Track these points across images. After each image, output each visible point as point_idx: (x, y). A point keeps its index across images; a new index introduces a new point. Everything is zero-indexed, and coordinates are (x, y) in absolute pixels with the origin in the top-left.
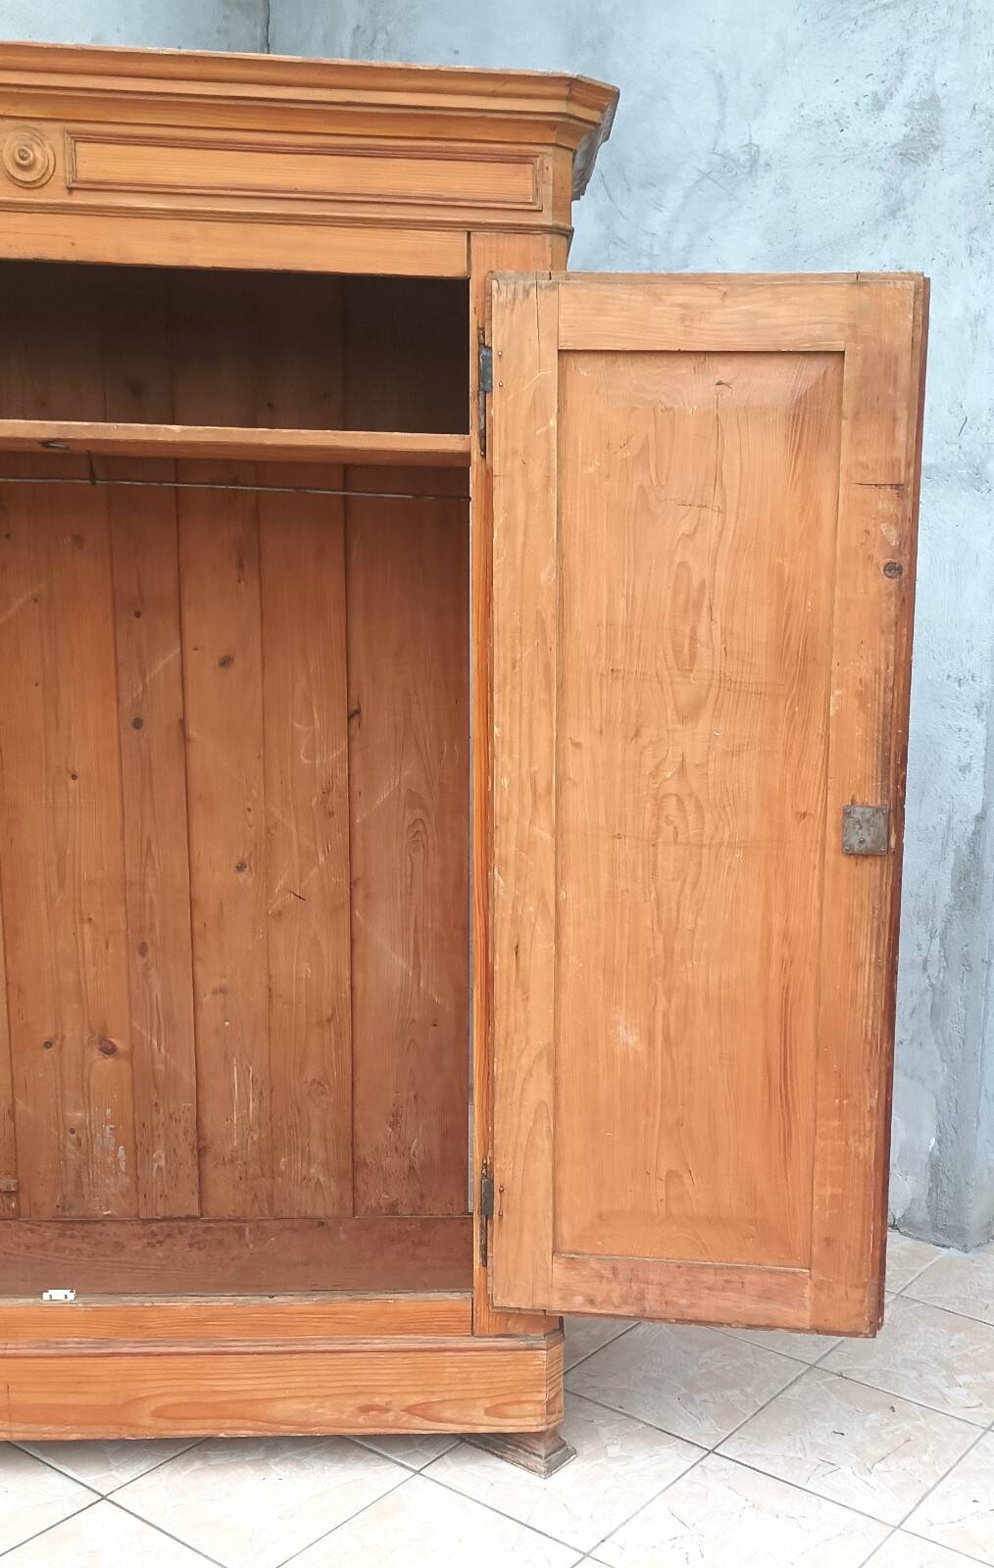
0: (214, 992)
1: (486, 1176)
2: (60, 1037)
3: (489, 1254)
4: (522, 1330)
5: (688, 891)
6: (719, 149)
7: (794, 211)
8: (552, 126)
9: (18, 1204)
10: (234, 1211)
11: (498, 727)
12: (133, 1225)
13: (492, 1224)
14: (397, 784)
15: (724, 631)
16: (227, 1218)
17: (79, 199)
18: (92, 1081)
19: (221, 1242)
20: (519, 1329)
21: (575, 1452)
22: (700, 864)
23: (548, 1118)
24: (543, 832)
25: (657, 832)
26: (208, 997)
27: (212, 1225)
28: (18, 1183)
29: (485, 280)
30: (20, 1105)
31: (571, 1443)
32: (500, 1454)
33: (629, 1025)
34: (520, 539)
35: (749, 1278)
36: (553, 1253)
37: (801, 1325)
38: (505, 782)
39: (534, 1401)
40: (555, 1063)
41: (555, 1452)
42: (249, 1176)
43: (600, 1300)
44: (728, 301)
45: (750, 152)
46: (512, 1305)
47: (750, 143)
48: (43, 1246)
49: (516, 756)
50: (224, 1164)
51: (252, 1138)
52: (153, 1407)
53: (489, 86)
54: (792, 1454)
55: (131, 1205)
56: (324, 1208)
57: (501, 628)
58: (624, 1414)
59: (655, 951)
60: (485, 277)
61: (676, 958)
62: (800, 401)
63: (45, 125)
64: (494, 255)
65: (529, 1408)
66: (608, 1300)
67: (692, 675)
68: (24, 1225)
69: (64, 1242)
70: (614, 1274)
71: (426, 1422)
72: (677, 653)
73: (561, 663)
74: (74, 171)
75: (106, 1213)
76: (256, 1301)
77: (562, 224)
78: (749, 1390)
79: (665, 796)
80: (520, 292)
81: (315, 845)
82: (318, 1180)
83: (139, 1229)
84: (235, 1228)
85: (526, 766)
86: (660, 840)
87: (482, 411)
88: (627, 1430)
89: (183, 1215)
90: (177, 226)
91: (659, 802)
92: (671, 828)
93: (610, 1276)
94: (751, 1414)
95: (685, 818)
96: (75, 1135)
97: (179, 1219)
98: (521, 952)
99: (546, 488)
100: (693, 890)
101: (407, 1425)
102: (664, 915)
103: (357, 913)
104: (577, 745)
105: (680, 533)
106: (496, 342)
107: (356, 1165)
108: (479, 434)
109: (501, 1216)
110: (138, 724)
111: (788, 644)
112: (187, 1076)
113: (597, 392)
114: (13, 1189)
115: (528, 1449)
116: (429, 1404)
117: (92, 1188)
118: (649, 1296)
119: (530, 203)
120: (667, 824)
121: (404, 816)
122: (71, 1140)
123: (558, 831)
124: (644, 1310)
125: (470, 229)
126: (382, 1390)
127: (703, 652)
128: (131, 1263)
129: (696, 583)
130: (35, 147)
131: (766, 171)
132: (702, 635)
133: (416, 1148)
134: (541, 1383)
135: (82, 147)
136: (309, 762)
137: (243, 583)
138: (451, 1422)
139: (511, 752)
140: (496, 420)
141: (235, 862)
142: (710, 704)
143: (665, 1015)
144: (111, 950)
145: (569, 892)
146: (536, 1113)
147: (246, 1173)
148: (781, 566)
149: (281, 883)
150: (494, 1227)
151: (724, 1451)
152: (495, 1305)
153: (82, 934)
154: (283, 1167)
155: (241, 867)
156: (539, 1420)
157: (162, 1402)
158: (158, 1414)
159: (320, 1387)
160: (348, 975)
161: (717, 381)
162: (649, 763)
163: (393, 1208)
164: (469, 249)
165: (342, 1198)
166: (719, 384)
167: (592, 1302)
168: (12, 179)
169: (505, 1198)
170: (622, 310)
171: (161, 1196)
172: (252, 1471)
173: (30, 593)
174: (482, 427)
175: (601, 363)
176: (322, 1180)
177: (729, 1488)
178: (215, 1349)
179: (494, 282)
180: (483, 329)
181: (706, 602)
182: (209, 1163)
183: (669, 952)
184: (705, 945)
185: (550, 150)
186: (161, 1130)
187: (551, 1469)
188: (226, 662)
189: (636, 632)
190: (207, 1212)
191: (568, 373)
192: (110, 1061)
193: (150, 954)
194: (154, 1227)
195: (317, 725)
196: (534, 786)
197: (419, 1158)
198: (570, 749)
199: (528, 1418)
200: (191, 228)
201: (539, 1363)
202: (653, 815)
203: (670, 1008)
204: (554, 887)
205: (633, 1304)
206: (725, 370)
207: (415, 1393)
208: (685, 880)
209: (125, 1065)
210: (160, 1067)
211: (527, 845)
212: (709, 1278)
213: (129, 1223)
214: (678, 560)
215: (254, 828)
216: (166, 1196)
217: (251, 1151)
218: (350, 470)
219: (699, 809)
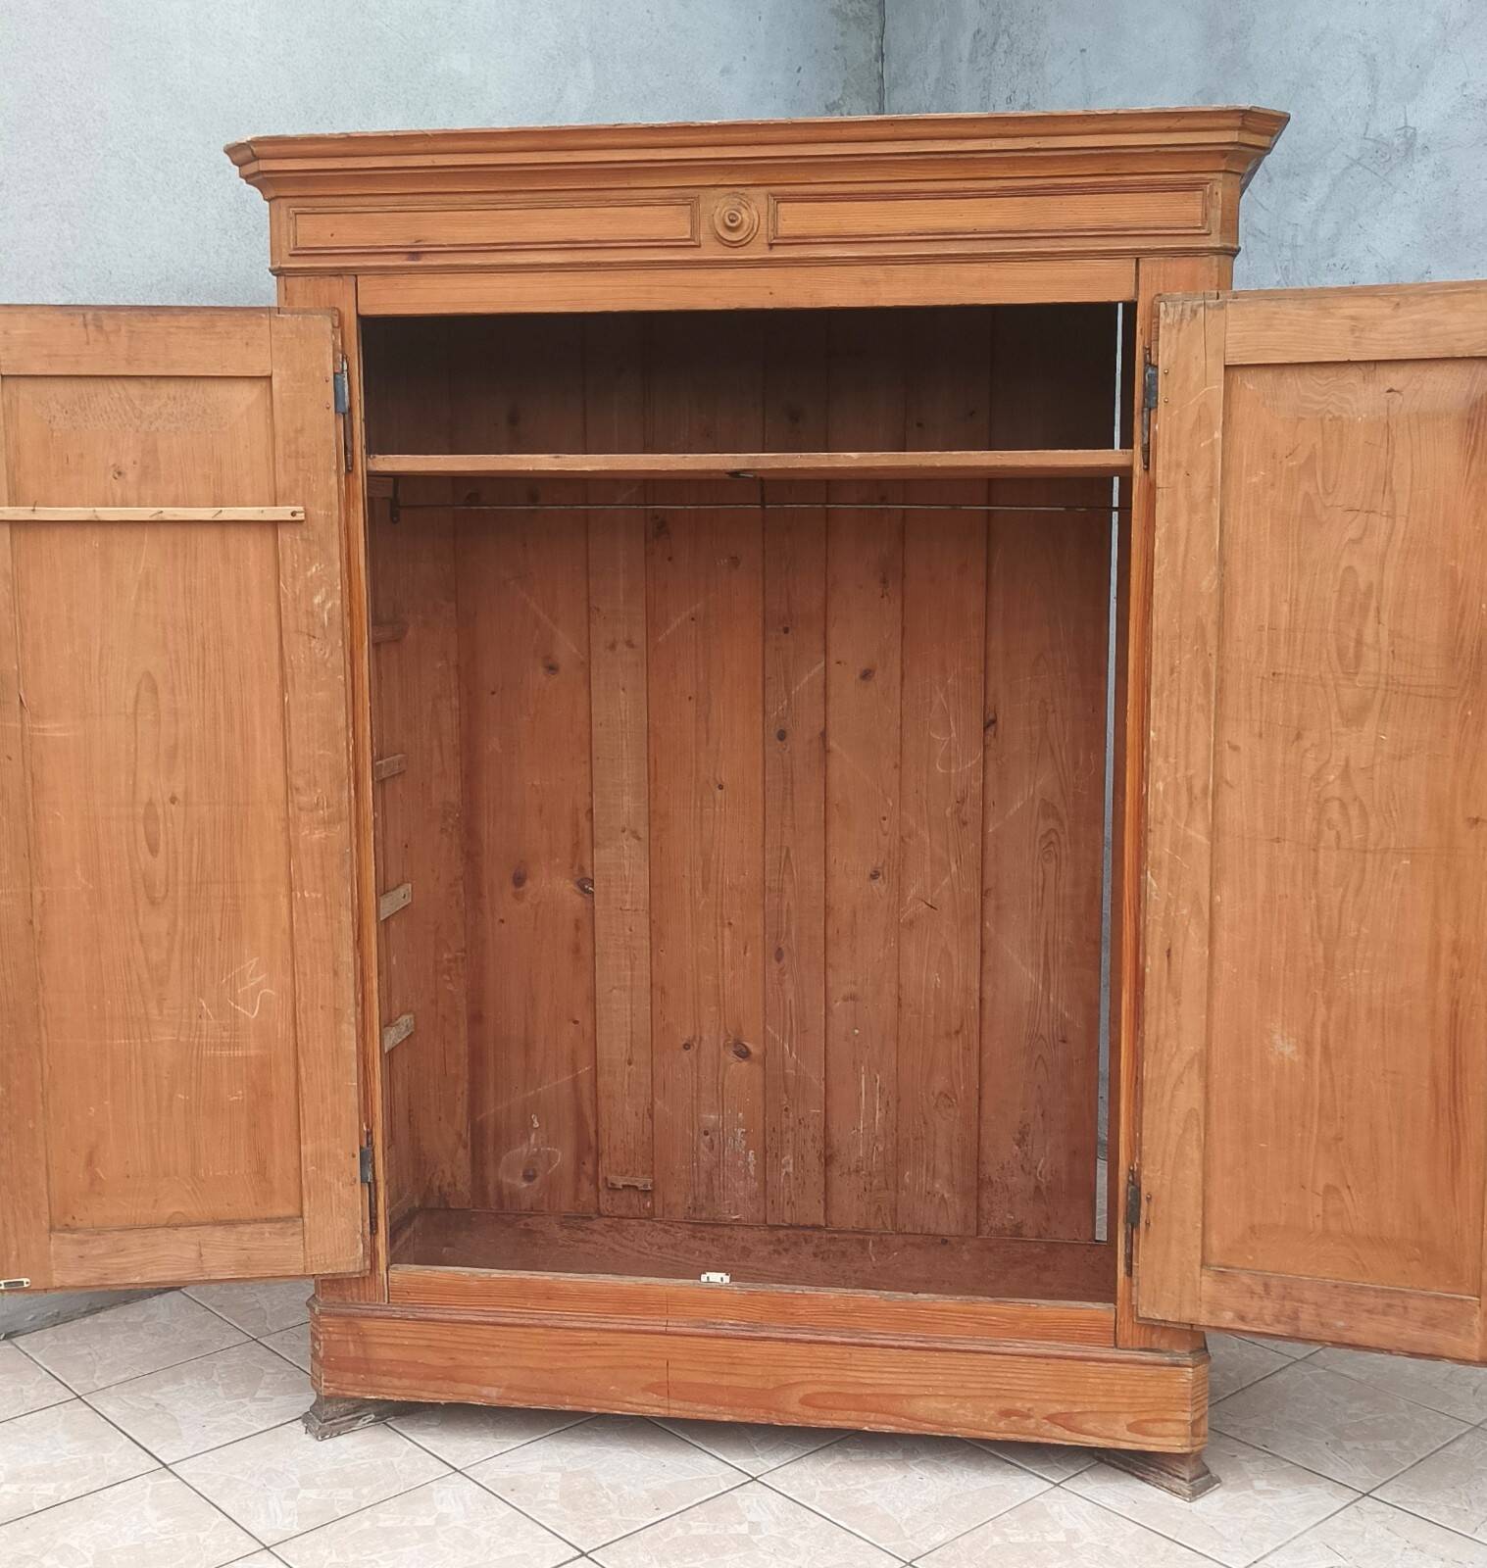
0: (845, 999)
1: (1133, 1184)
2: (698, 1039)
3: (1135, 1264)
4: (1167, 1345)
5: (1350, 897)
6: (1371, 135)
7: (1456, 193)
8: (1223, 154)
9: (653, 1202)
10: (857, 1222)
11: (1154, 731)
12: (760, 1230)
13: (1138, 1233)
14: (1031, 793)
15: (1391, 633)
16: (850, 1229)
17: (779, 253)
18: (726, 1083)
19: (844, 1253)
20: (1164, 1344)
21: (1219, 1481)
22: (1363, 870)
23: (1199, 1125)
24: (1199, 835)
25: (1318, 836)
26: (838, 1004)
27: (836, 1236)
28: (653, 1182)
29: (1152, 302)
30: (659, 1103)
31: (1214, 1473)
32: (1141, 1475)
33: (1285, 1034)
34: (1182, 548)
35: (1412, 1303)
36: (1202, 1266)
37: (1470, 1357)
38: (1160, 786)
39: (1180, 1421)
40: (1206, 1069)
41: (1198, 1477)
42: (873, 1188)
43: (1251, 1316)
44: (1401, 311)
45: (1405, 136)
46: (1158, 1317)
47: (1406, 127)
48: (673, 1247)
49: (1172, 760)
50: (849, 1173)
51: (877, 1148)
52: (801, 1394)
53: (1164, 124)
54: (1456, 1506)
55: (758, 1211)
56: (948, 1223)
57: (1160, 634)
58: (1268, 1452)
59: (1314, 959)
60: (1154, 299)
61: (1337, 966)
62: (1475, 406)
63: (753, 191)
64: (1162, 278)
65: (1172, 1427)
66: (1259, 1318)
67: (1358, 678)
68: (658, 1225)
69: (694, 1244)
70: (1265, 1290)
71: (1068, 1432)
72: (1341, 654)
73: (1220, 668)
74: (775, 228)
75: (734, 1217)
76: (900, 1296)
77: (1229, 245)
78: (1406, 1443)
79: (1327, 800)
80: (1188, 312)
81: (948, 855)
82: (943, 1196)
83: (765, 1235)
84: (859, 1240)
85: (1182, 769)
86: (1322, 844)
87: (1145, 427)
88: (1274, 1468)
89: (809, 1223)
90: (864, 272)
91: (1322, 805)
92: (1334, 833)
93: (1262, 1292)
94: (1409, 1465)
95: (1348, 823)
96: (708, 1137)
97: (805, 1227)
98: (1173, 956)
99: (1209, 498)
100: (1357, 895)
101: (1047, 1434)
102: (1325, 922)
103: (988, 924)
104: (1235, 748)
105: (1347, 538)
106: (1163, 361)
107: (982, 1183)
108: (1142, 448)
109: (1148, 1224)
110: (782, 736)
111: (1461, 647)
112: (816, 1080)
113: (1264, 403)
114: (649, 1188)
115: (1172, 1472)
116: (1070, 1414)
117: (722, 1191)
118: (1303, 1316)
119: (1199, 228)
120: (1329, 829)
121: (1037, 828)
122: (704, 1142)
123: (1215, 833)
124: (1298, 1330)
125: (1138, 256)
126: (1026, 1395)
127: (1370, 655)
128: (757, 1270)
129: (1362, 586)
130: (743, 210)
131: (1423, 154)
132: (1369, 637)
133: (1043, 1167)
134: (1186, 1402)
135: (783, 207)
136: (945, 771)
137: (886, 598)
138: (1092, 1434)
139: (1167, 757)
140: (1161, 434)
141: (869, 870)
142: (1376, 707)
143: (1325, 1026)
144: (748, 954)
145: (1224, 896)
146: (1186, 1121)
147: (871, 1184)
148: (1453, 571)
149: (913, 891)
150: (1141, 1238)
151: (1381, 1495)
152: (1141, 1316)
153: (723, 937)
154: (908, 1180)
155: (874, 876)
156: (1184, 1441)
157: (810, 1389)
158: (805, 1401)
159: (962, 1387)
160: (977, 986)
161: (1387, 389)
162: (1311, 767)
163: (1017, 1230)
164: (1137, 274)
165: (966, 1216)
166: (1390, 391)
167: (1242, 1319)
168: (720, 239)
169: (1152, 1208)
170: (1290, 324)
171: (788, 1203)
172: (893, 1470)
173: (688, 613)
174: (1146, 442)
175: (1268, 376)
176: (946, 1196)
177: (1388, 1529)
178: (863, 1341)
179: (1162, 305)
180: (1150, 349)
181: (1374, 604)
182: (835, 1172)
183: (1329, 961)
184: (1369, 954)
185: (1220, 176)
186: (790, 1136)
187: (1195, 1494)
188: (866, 675)
189: (1299, 636)
190: (831, 1223)
191: (1234, 385)
192: (745, 1064)
193: (785, 960)
194: (781, 1233)
195: (954, 735)
196: (1190, 789)
197: (1046, 1178)
198: (1228, 751)
199: (1172, 1438)
200: (878, 272)
201: (1185, 1381)
202: (1314, 819)
203: (1329, 1018)
204: (1208, 890)
205: (1285, 1323)
206: (1395, 378)
207: (1057, 1401)
208: (1347, 886)
209: (758, 1069)
210: (791, 1072)
211: (1182, 846)
212: (1369, 1301)
213: (756, 1229)
214: (1344, 564)
215: (888, 837)
216: (793, 1203)
217: (877, 1162)
218: (993, 483)
219: (1364, 814)
